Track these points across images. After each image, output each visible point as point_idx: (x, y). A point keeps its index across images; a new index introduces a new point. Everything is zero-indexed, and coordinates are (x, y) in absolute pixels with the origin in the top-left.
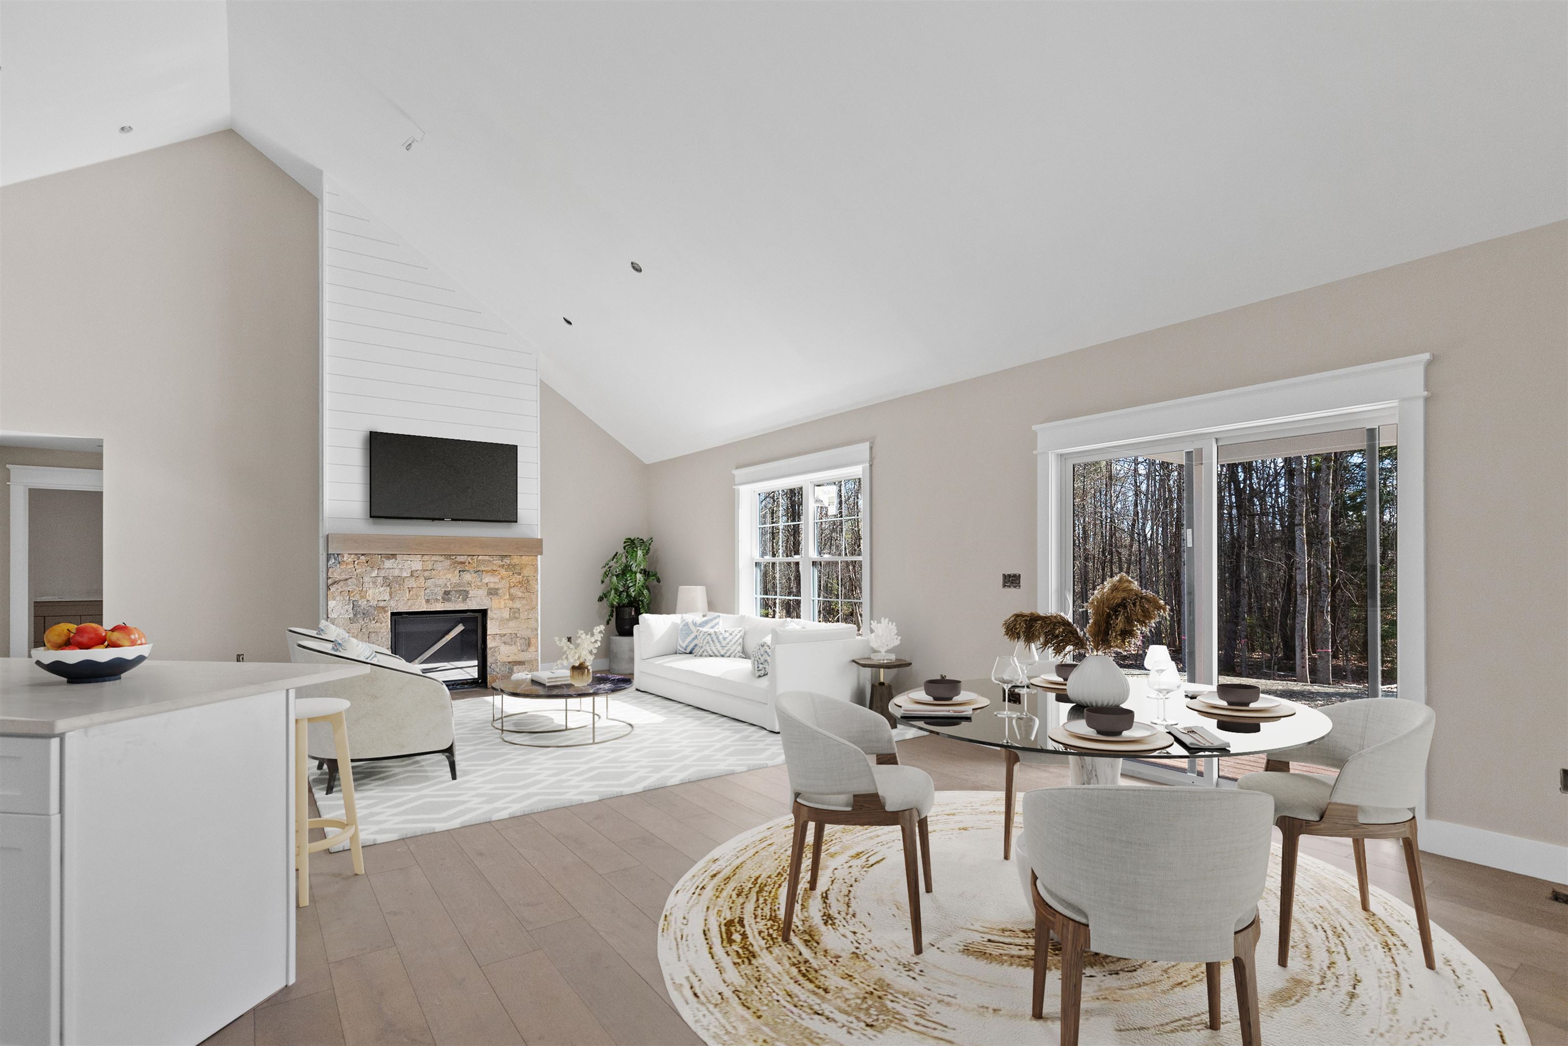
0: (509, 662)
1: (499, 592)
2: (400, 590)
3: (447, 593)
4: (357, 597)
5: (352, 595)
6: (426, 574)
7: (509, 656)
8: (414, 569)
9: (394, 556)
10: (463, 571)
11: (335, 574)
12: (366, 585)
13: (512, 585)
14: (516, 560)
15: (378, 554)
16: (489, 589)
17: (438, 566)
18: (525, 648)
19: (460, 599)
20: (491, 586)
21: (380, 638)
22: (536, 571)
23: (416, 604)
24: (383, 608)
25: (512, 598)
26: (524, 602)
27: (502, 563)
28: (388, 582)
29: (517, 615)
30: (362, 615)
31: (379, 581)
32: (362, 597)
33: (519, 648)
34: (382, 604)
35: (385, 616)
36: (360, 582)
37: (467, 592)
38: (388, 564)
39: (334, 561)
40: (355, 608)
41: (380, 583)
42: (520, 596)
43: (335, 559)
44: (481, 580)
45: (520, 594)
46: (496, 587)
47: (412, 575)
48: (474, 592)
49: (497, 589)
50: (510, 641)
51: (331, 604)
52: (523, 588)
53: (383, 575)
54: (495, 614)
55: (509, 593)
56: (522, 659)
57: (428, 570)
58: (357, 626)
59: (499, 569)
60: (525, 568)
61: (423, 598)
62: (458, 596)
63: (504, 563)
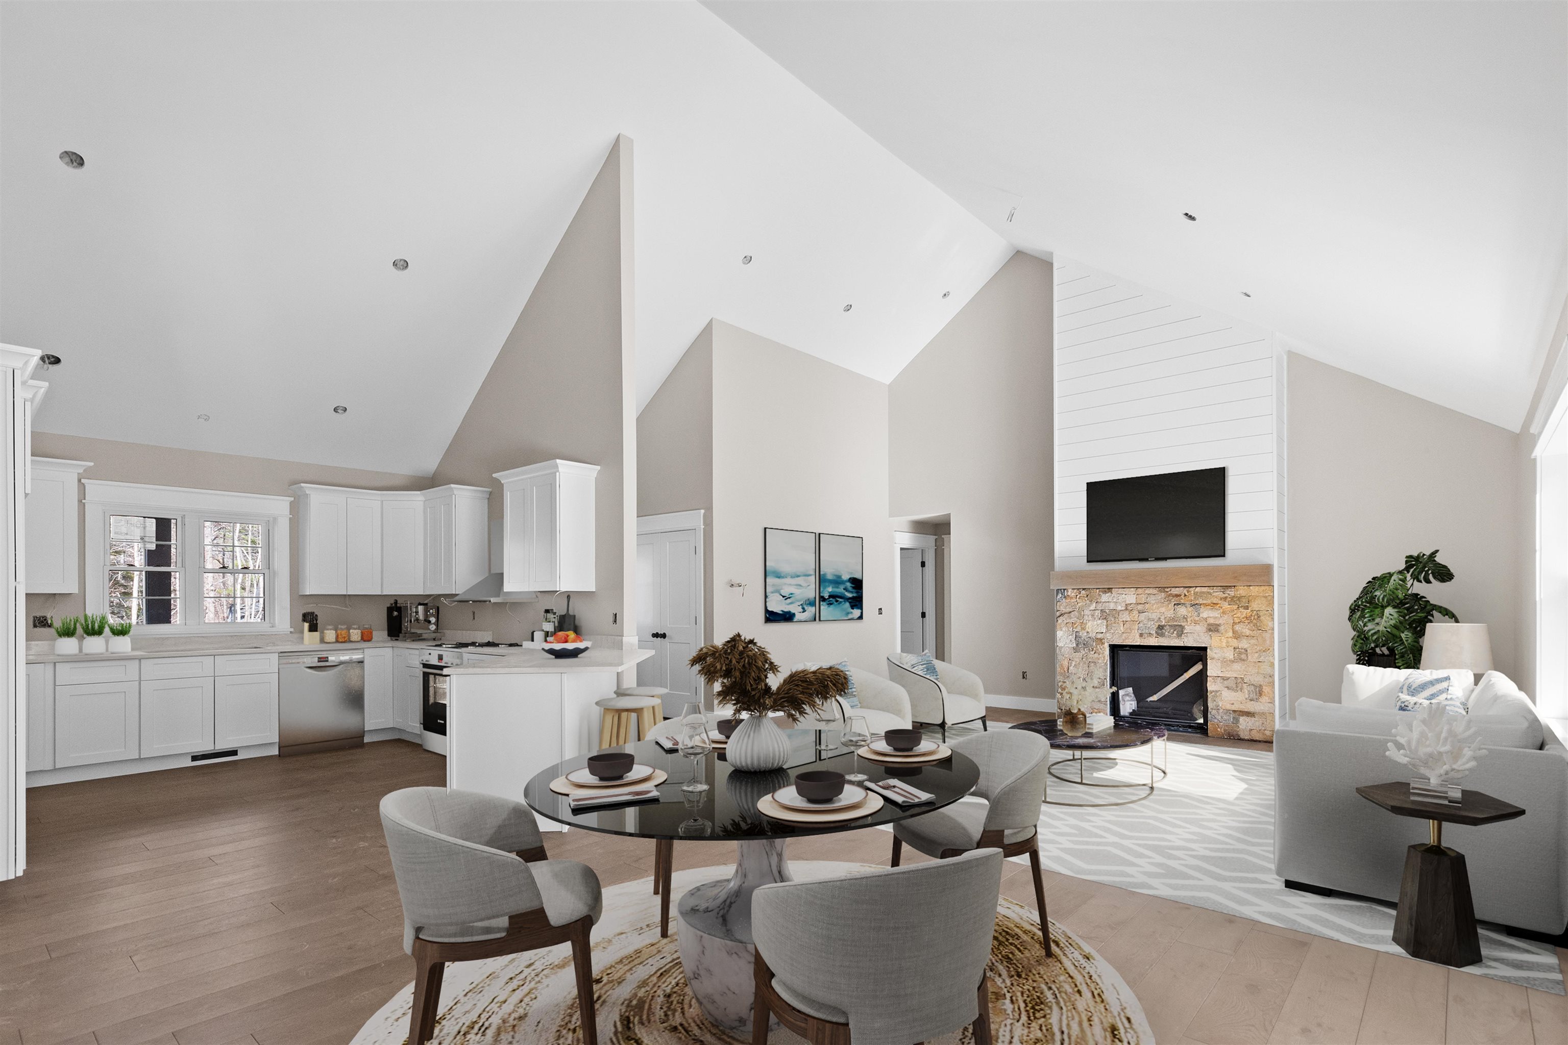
0: (1234, 711)
1: (1219, 628)
2: (1115, 623)
3: (1160, 628)
4: (1079, 629)
5: (1075, 626)
6: (1140, 607)
7: (1233, 704)
8: (1128, 602)
9: (1110, 589)
10: (1178, 604)
11: (1061, 607)
12: (1086, 617)
13: (1237, 620)
14: (1242, 591)
15: (1097, 589)
16: (1209, 625)
17: (1152, 599)
18: (1255, 697)
19: (1174, 635)
20: (1211, 621)
21: (1098, 669)
22: (1271, 603)
23: (1131, 637)
24: (1101, 640)
25: (1237, 636)
26: (1253, 641)
27: (1225, 596)
28: (1105, 615)
29: (1243, 656)
30: (1082, 645)
31: (1097, 614)
32: (1083, 629)
33: (1247, 696)
34: (1099, 636)
35: (1102, 647)
36: (1081, 615)
37: (1182, 627)
38: (1105, 597)
39: (1061, 596)
40: (1077, 639)
41: (1098, 616)
42: (1248, 634)
43: (1062, 594)
44: (1199, 614)
45: (1248, 632)
46: (1217, 622)
47: (1126, 609)
48: (1191, 627)
49: (1219, 625)
50: (1234, 686)
51: (1059, 634)
52: (1252, 625)
53: (1101, 608)
54: (1215, 653)
55: (1233, 630)
56: (1252, 710)
57: (1141, 604)
58: (1079, 655)
59: (1220, 602)
60: (1254, 601)
61: (1136, 631)
62: (1172, 631)
63: (1227, 595)
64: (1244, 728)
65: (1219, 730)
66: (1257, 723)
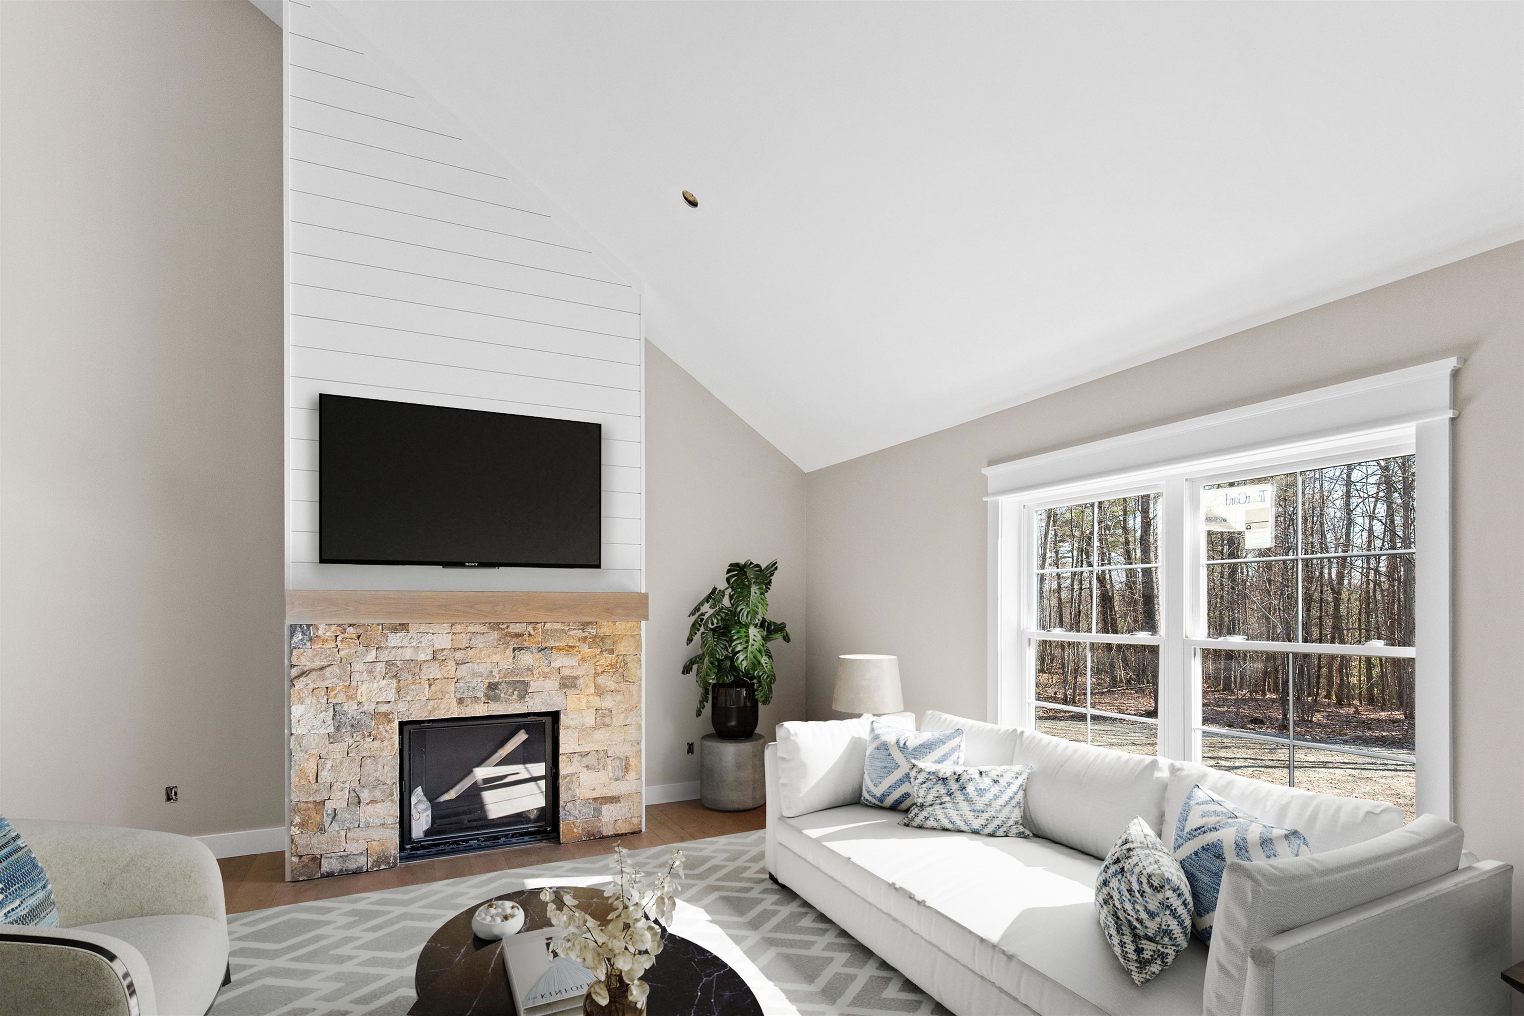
0: (595, 799)
1: (578, 682)
2: (413, 683)
3: (493, 687)
4: (341, 698)
5: (333, 693)
6: (459, 655)
7: (594, 790)
8: (437, 646)
9: (404, 627)
10: (520, 649)
11: (303, 659)
12: (356, 677)
13: (600, 670)
14: (606, 628)
15: (378, 625)
16: (562, 678)
17: (479, 642)
18: (621, 774)
19: (514, 697)
20: (566, 672)
21: (380, 767)
22: (638, 646)
23: (442, 706)
24: (386, 715)
25: (600, 692)
26: (619, 698)
27: (584, 635)
28: (393, 671)
29: (607, 720)
30: (349, 728)
31: (379, 669)
32: (350, 698)
33: (611, 775)
34: (383, 708)
35: (388, 728)
36: (345, 671)
37: (526, 684)
38: (394, 639)
39: (300, 637)
40: (338, 717)
41: (381, 672)
42: (613, 688)
43: (304, 634)
44: (550, 662)
45: (612, 686)
46: (574, 674)
47: (434, 659)
48: (538, 683)
49: (576, 678)
50: (596, 764)
51: (297, 710)
52: (618, 675)
53: (386, 659)
54: (572, 719)
55: (595, 684)
56: (615, 793)
57: (461, 649)
58: (341, 747)
59: (578, 644)
60: (621, 642)
61: (452, 696)
62: (511, 691)
63: (587, 634)
64: (607, 820)
65: (575, 830)
66: (623, 811)
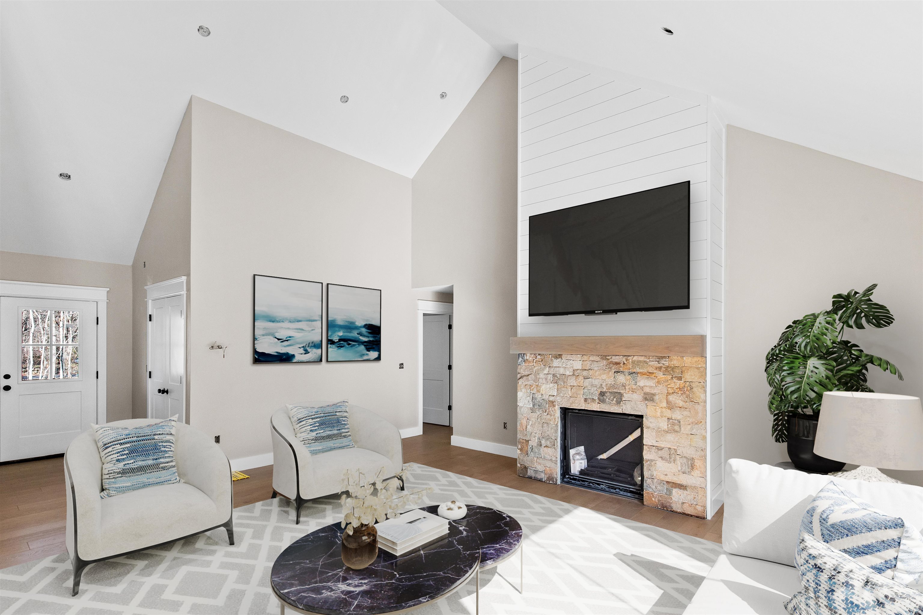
0: (668, 482)
1: (655, 397)
2: (564, 387)
3: (602, 394)
4: (535, 391)
5: (532, 388)
7: (666, 475)
8: (575, 368)
9: (560, 356)
10: (618, 372)
11: (522, 370)
12: (541, 380)
13: (671, 391)
14: (675, 361)
15: (550, 355)
16: (645, 394)
17: (595, 366)
18: (687, 470)
19: (614, 402)
20: (647, 390)
21: (550, 429)
22: (704, 374)
23: (576, 402)
24: (553, 402)
25: (671, 406)
26: (686, 413)
27: (659, 365)
28: (557, 379)
29: (677, 428)
30: (538, 406)
31: (549, 378)
32: (538, 391)
33: (680, 468)
34: (552, 399)
35: (553, 409)
36: (537, 378)
37: (621, 395)
38: (556, 363)
39: (521, 360)
40: (533, 400)
41: (550, 379)
42: (681, 405)
43: (522, 358)
44: (636, 382)
45: (681, 404)
46: (652, 392)
47: (573, 375)
48: (628, 395)
49: (654, 395)
50: (668, 457)
51: (520, 394)
52: (684, 396)
53: (552, 373)
54: (651, 422)
55: (667, 400)
56: (684, 483)
57: (585, 370)
58: (535, 415)
59: (655, 371)
60: (687, 372)
61: (581, 396)
62: (612, 398)
63: (662, 365)
64: (676, 500)
65: (653, 499)
66: (689, 497)
